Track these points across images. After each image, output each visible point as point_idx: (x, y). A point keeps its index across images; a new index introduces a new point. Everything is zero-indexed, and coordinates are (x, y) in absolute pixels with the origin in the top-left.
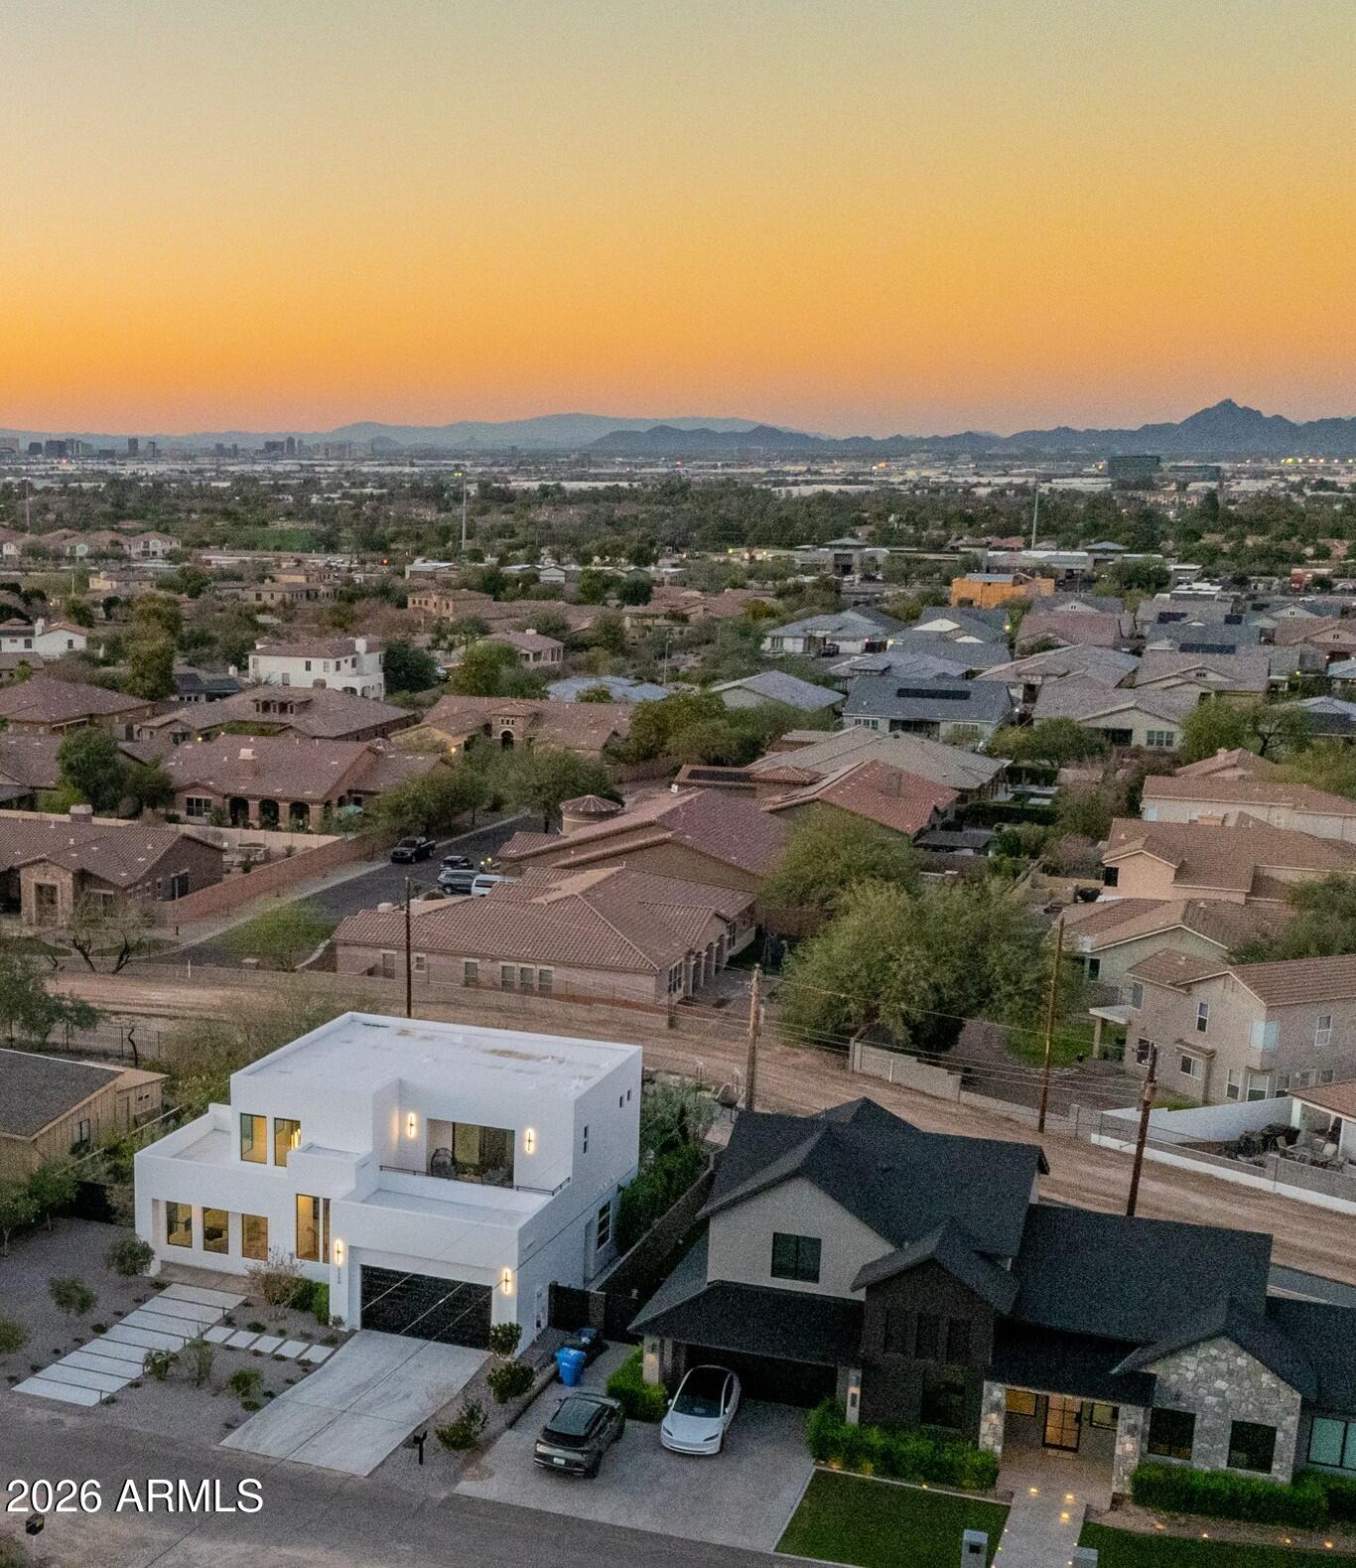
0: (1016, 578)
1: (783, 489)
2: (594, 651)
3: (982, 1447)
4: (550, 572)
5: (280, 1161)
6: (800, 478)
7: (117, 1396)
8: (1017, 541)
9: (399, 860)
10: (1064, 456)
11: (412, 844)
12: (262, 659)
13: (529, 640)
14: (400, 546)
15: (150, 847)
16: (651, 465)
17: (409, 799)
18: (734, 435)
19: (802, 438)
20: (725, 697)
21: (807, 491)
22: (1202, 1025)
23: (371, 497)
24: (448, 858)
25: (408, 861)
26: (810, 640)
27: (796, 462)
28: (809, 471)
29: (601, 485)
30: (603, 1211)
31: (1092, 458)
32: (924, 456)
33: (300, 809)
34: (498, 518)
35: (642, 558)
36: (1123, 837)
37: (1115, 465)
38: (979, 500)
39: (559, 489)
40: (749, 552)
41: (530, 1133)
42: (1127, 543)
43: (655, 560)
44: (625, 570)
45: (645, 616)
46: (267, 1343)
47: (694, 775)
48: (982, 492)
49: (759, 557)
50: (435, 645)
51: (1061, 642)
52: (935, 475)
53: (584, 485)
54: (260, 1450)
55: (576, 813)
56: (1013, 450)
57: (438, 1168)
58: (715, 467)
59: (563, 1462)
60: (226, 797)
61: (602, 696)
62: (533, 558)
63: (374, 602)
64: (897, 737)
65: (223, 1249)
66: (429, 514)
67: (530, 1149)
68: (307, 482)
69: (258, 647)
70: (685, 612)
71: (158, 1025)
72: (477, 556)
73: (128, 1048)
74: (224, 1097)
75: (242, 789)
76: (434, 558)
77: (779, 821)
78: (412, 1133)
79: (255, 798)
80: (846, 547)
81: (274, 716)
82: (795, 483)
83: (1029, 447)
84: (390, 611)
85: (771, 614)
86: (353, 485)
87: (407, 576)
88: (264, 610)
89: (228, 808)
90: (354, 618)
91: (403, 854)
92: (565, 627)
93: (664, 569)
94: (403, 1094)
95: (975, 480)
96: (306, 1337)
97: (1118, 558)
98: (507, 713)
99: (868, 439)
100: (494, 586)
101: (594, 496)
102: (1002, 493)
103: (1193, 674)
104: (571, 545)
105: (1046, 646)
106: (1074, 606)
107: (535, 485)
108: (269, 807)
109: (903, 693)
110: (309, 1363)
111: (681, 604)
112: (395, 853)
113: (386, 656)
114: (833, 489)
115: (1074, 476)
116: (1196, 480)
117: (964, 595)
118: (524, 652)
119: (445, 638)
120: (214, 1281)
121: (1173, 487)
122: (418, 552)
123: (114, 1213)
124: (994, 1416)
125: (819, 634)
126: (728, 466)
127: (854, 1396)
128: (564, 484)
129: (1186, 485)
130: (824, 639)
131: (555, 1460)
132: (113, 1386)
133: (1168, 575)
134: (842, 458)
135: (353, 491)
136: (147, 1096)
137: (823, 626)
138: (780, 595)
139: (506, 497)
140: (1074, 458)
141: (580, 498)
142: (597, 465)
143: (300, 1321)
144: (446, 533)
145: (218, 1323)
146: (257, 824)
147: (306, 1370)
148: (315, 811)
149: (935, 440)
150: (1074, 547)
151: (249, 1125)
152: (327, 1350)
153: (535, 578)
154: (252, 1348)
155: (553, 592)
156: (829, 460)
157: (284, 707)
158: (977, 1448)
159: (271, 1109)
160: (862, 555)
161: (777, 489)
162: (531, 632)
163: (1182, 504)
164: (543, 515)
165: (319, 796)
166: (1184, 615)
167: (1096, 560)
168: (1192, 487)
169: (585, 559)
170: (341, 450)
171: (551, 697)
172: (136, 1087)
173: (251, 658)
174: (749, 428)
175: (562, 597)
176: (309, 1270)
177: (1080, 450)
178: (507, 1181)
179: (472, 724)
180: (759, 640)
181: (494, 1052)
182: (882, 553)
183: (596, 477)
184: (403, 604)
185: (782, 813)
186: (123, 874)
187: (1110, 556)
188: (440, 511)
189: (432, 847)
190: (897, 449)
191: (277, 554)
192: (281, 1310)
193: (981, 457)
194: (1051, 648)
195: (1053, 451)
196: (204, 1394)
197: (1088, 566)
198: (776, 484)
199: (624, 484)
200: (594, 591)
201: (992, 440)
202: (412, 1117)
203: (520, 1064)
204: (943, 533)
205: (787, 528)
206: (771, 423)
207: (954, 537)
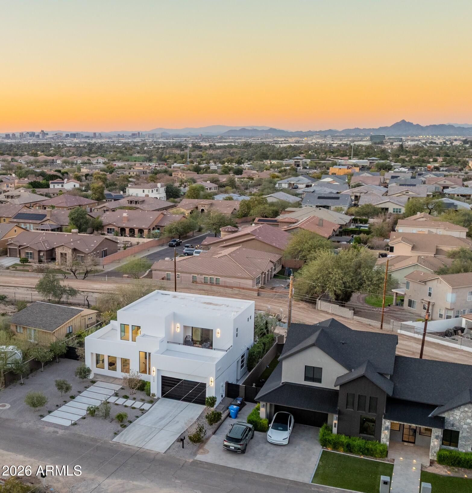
0: (348, 167)
1: (278, 145)
2: (227, 187)
3: (382, 442)
4: (213, 166)
5: (134, 340)
6: (283, 142)
7: (77, 422)
8: (347, 158)
9: (171, 246)
10: (357, 136)
11: (175, 241)
12: (130, 189)
13: (208, 184)
14: (170, 161)
15: (95, 241)
16: (240, 139)
17: (174, 228)
18: (263, 130)
19: (283, 131)
20: (267, 198)
21: (285, 145)
22: (430, 294)
23: (162, 148)
24: (186, 245)
25: (174, 246)
26: (290, 184)
27: (281, 138)
28: (285, 140)
29: (226, 144)
30: (242, 357)
31: (365, 136)
32: (317, 136)
33: (141, 231)
34: (198, 153)
35: (239, 162)
36: (394, 237)
37: (372, 138)
38: (334, 147)
39: (215, 145)
40: (270, 161)
41: (218, 330)
42: (379, 158)
43: (243, 163)
44: (234, 165)
45: (241, 178)
46: (129, 403)
47: (259, 220)
48: (335, 145)
49: (273, 163)
50: (181, 185)
51: (363, 184)
52: (321, 141)
53: (222, 144)
54: (126, 443)
55: (225, 231)
56: (342, 134)
57: (187, 342)
58: (258, 139)
59: (233, 448)
60: (119, 227)
61: (230, 199)
62: (208, 163)
63: (163, 174)
64: (320, 209)
65: (115, 369)
66: (178, 152)
67: (218, 336)
68: (143, 144)
69: (129, 186)
70: (252, 177)
71: (96, 295)
72: (192, 162)
73: (86, 302)
74: (115, 318)
75: (124, 225)
76: (180, 163)
77: (287, 233)
78: (178, 330)
79: (127, 228)
80: (298, 159)
81: (134, 205)
82: (282, 143)
83: (347, 133)
84: (167, 177)
85: (278, 177)
86: (156, 145)
87: (172, 168)
88: (131, 177)
89: (119, 230)
90: (157, 179)
91: (172, 244)
92: (218, 181)
93: (245, 165)
94: (175, 317)
95: (332, 142)
96: (143, 400)
97: (377, 162)
98: (202, 204)
99: (301, 132)
100: (197, 170)
101: (225, 147)
102: (340, 145)
103: (405, 192)
104: (218, 159)
105: (359, 185)
106: (366, 174)
107: (208, 144)
108: (132, 231)
109: (319, 198)
110: (143, 410)
111: (251, 175)
112: (170, 244)
113: (166, 188)
114: (293, 145)
115: (360, 141)
116: (395, 142)
117: (333, 172)
118: (207, 188)
119: (184, 184)
120: (111, 380)
121: (389, 144)
122: (175, 162)
123: (78, 357)
124: (386, 431)
125: (292, 182)
126: (262, 139)
127: (335, 424)
128: (216, 144)
129: (393, 143)
130: (294, 184)
131: (231, 447)
132: (76, 418)
133: (392, 166)
134: (294, 137)
135: (156, 146)
136: (91, 318)
137: (293, 180)
138: (280, 172)
139: (200, 147)
140: (360, 136)
141: (220, 148)
142: (225, 139)
143: (141, 395)
144: (183, 157)
145: (113, 395)
146: (128, 235)
147: (143, 413)
148: (146, 232)
149: (320, 131)
150: (363, 159)
151: (124, 328)
152: (150, 405)
153: (209, 168)
154: (124, 404)
155: (214, 172)
156: (291, 137)
157: (136, 202)
158: (380, 443)
159: (131, 322)
160: (303, 161)
161: (276, 145)
162: (209, 182)
163: (392, 148)
164: (211, 152)
165: (147, 227)
166: (399, 177)
167: (370, 163)
168: (394, 144)
169: (223, 163)
170: (153, 135)
171: (215, 199)
172: (87, 315)
173: (127, 189)
174: (267, 129)
175: (217, 173)
176: (144, 377)
177: (361, 134)
178: (211, 346)
179: (192, 207)
180: (275, 184)
181: (205, 303)
182: (308, 161)
183: (225, 142)
184: (171, 175)
185: (288, 231)
186: (87, 250)
187: (374, 161)
188: (181, 151)
189: (181, 242)
190: (310, 134)
191: (135, 162)
192: (134, 391)
193: (334, 136)
194: (361, 186)
195: (354, 134)
196: (107, 422)
197: (368, 164)
198: (276, 143)
199: (233, 144)
200: (226, 171)
201: (336, 132)
202: (178, 325)
203: (215, 307)
204: (325, 156)
205: (280, 155)
206: (274, 127)
207: (328, 157)
